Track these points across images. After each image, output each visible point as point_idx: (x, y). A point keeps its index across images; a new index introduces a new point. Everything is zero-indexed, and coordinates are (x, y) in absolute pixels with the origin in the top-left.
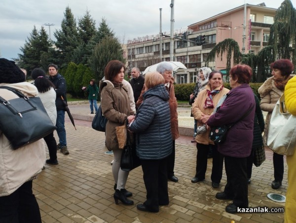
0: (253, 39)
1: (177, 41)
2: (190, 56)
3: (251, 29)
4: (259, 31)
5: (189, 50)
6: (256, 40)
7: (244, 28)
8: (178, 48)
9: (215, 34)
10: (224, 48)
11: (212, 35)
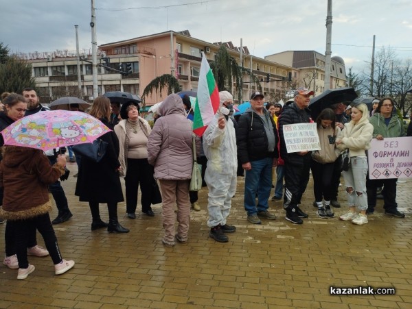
0: (180, 72)
1: (86, 65)
2: (105, 86)
3: (179, 61)
4: (185, 63)
5: (103, 78)
6: (183, 74)
7: (172, 60)
8: (87, 74)
9: (138, 62)
10: (163, 84)
11: (133, 62)
